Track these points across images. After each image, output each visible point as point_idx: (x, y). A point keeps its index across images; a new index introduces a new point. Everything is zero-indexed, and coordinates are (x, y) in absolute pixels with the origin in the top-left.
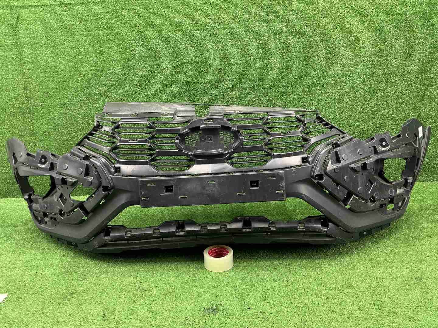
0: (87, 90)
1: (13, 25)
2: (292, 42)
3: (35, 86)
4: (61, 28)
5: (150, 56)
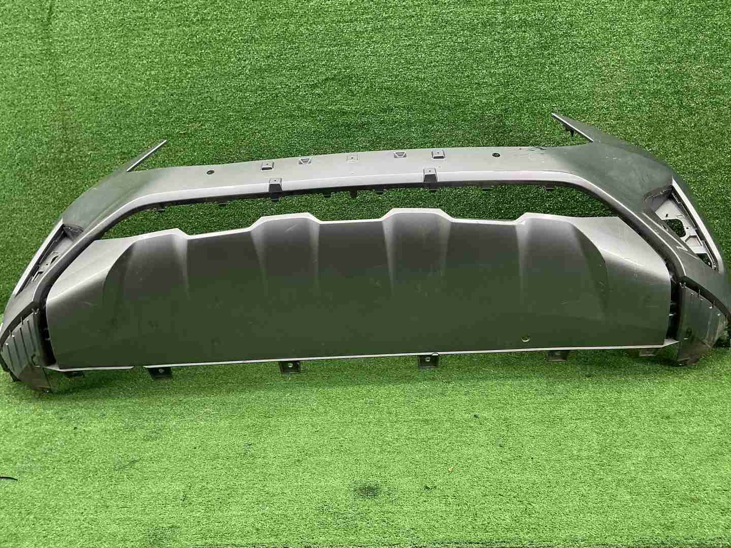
0: (166, 129)
1: (44, 21)
2: (514, 39)
3: (80, 122)
4: (122, 23)
5: (269, 68)
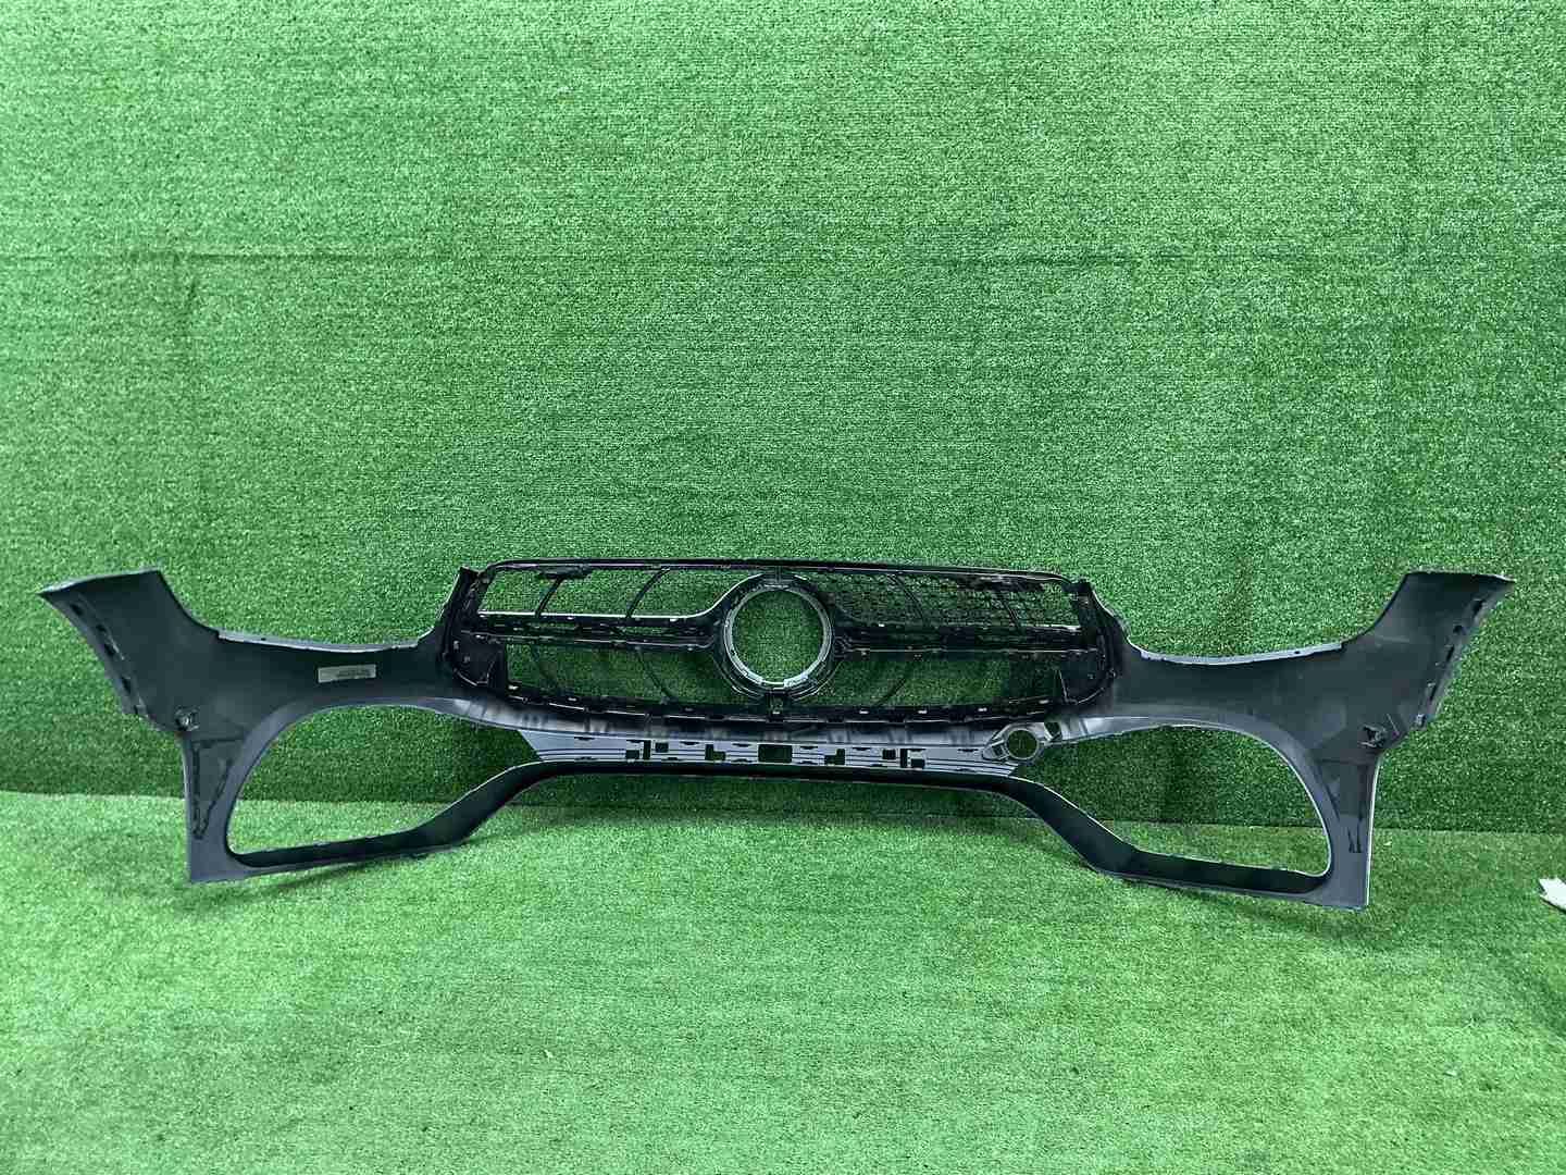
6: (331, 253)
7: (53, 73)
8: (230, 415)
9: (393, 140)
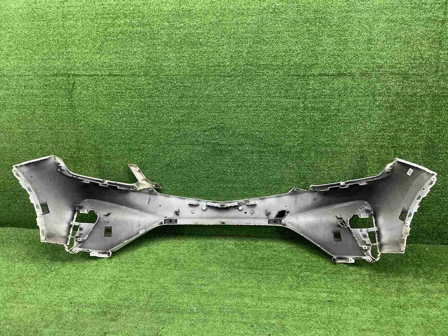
6: (114, 74)
7: (32, 21)
8: (85, 121)
9: (132, 40)
